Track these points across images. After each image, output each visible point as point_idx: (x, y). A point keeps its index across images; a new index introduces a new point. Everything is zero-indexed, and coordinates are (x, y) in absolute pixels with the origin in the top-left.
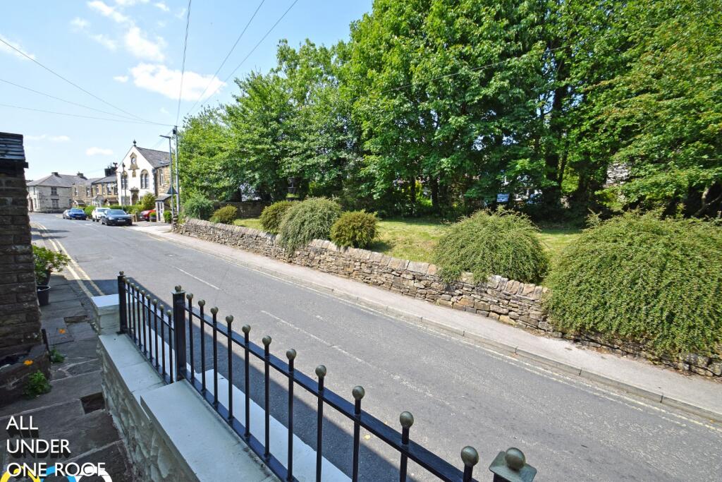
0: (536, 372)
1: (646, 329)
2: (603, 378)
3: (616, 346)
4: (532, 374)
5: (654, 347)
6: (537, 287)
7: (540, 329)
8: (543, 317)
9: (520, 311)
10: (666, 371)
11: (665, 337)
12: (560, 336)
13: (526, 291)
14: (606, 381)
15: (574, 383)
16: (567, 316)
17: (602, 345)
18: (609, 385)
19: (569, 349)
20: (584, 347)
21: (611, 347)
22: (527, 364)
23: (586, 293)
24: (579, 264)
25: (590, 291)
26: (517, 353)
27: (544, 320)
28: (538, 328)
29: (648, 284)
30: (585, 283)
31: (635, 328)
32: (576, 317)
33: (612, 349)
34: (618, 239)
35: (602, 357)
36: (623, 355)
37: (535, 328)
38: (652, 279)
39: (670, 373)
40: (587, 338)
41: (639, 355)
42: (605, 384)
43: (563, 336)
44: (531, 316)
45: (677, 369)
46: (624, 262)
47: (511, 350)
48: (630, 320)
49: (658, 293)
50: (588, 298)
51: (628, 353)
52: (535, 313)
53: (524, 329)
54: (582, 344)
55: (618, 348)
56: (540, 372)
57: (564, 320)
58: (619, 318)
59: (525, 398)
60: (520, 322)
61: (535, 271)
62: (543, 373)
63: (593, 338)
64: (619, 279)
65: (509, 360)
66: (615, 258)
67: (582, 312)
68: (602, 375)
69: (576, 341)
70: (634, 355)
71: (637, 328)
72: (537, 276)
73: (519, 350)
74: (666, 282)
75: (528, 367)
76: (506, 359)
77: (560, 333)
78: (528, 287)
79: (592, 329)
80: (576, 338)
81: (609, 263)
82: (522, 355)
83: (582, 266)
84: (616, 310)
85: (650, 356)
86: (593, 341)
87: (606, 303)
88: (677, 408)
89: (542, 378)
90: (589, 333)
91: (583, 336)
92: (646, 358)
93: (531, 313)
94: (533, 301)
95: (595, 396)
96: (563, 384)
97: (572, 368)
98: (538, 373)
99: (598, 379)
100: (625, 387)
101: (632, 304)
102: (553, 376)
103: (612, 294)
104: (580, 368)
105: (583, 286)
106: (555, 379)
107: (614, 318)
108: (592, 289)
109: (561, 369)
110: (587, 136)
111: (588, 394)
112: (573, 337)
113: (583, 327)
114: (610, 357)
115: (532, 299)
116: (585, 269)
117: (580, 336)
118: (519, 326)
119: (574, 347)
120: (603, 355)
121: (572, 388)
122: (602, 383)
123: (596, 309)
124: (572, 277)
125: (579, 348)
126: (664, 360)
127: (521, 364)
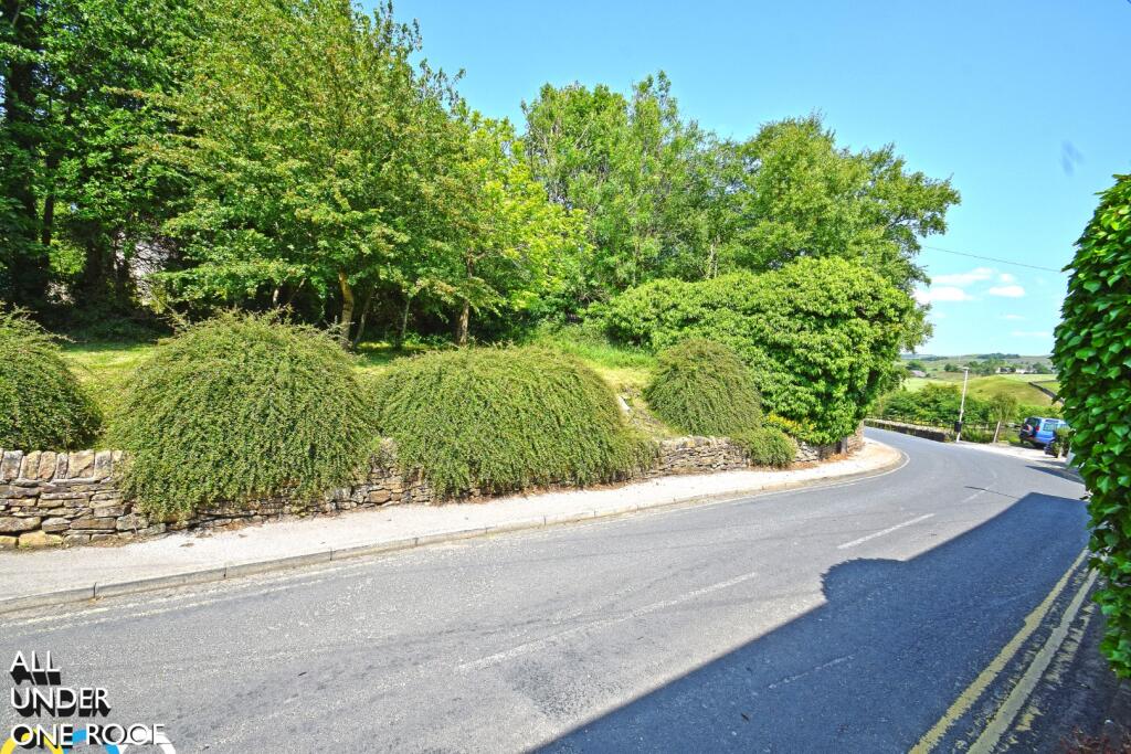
0: (156, 611)
1: (289, 474)
2: (259, 564)
3: (252, 512)
4: (152, 617)
5: (299, 495)
6: (99, 455)
7: (122, 531)
8: (124, 507)
9: (71, 511)
10: (317, 520)
11: (310, 477)
12: (162, 530)
13: (74, 467)
14: (263, 567)
15: (225, 594)
16: (172, 491)
17: (233, 518)
18: (269, 570)
19: (188, 545)
20: (208, 532)
21: (245, 516)
22: (130, 605)
23: (198, 443)
24: (176, 399)
25: (203, 439)
26: (100, 594)
27: (128, 511)
28: (116, 531)
29: (281, 413)
30: (193, 429)
31: (274, 478)
32: (188, 488)
33: (248, 518)
34: (227, 353)
35: (242, 536)
36: (263, 522)
37: (110, 533)
38: (285, 404)
39: (320, 521)
40: (209, 515)
41: (282, 513)
42: (264, 571)
43: (170, 527)
44: (99, 514)
45: (325, 512)
46: (243, 386)
47: (83, 596)
48: (267, 468)
49: (295, 422)
50: (202, 451)
51: (268, 516)
52: (104, 506)
53: (85, 545)
54: (204, 528)
55: (256, 514)
56: (163, 606)
57: (169, 500)
58: (253, 470)
59: (171, 667)
60: (75, 535)
61: (77, 423)
62: (169, 604)
63: (218, 513)
64: (243, 412)
65: (89, 618)
66: (230, 382)
67: (197, 477)
68: (256, 561)
69: (191, 528)
70: (276, 515)
71: (278, 476)
72: (82, 432)
73: (102, 588)
74: (301, 407)
75: (136, 610)
76: (82, 619)
77: (163, 525)
78: (78, 458)
79: (218, 499)
80: (193, 522)
81: (223, 391)
82: (112, 593)
83: (181, 400)
84: (247, 459)
85: (295, 509)
86: (219, 517)
87: (231, 452)
88: (348, 557)
89: (174, 615)
90: (212, 507)
91: (204, 516)
92: (291, 513)
93: (97, 506)
94: (97, 482)
95: (264, 595)
96: (212, 606)
97: (210, 572)
98: (161, 611)
99: (252, 569)
100: (289, 563)
101: (268, 445)
102: (188, 601)
103: (237, 438)
104: (222, 567)
105: (191, 434)
106: (195, 604)
107: (246, 472)
108: (206, 436)
109: (193, 584)
110: (97, 177)
111: (256, 599)
112: (187, 523)
113: (203, 500)
114: (250, 530)
115: (94, 479)
116: (187, 406)
117: (197, 518)
118: (75, 543)
119: (193, 538)
120: (239, 532)
121: (229, 603)
122: (259, 572)
123: (217, 465)
124: (167, 421)
125: (201, 536)
126: (312, 508)
127: (120, 612)
